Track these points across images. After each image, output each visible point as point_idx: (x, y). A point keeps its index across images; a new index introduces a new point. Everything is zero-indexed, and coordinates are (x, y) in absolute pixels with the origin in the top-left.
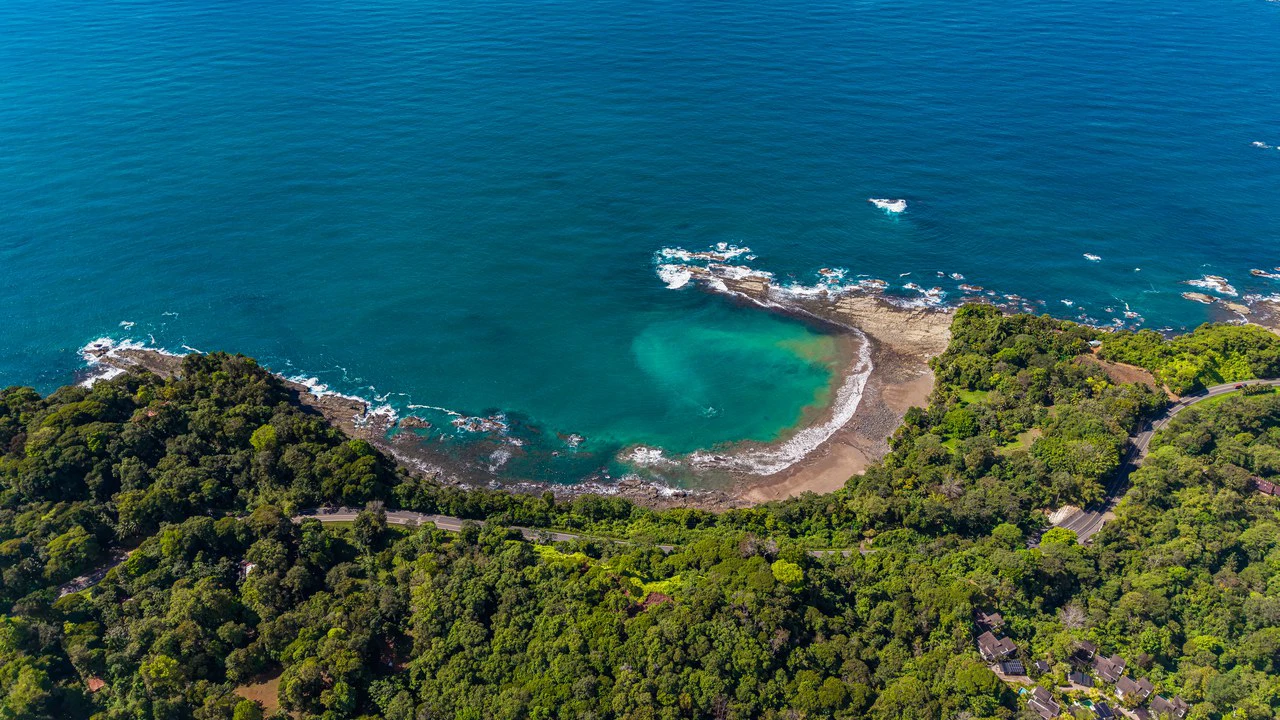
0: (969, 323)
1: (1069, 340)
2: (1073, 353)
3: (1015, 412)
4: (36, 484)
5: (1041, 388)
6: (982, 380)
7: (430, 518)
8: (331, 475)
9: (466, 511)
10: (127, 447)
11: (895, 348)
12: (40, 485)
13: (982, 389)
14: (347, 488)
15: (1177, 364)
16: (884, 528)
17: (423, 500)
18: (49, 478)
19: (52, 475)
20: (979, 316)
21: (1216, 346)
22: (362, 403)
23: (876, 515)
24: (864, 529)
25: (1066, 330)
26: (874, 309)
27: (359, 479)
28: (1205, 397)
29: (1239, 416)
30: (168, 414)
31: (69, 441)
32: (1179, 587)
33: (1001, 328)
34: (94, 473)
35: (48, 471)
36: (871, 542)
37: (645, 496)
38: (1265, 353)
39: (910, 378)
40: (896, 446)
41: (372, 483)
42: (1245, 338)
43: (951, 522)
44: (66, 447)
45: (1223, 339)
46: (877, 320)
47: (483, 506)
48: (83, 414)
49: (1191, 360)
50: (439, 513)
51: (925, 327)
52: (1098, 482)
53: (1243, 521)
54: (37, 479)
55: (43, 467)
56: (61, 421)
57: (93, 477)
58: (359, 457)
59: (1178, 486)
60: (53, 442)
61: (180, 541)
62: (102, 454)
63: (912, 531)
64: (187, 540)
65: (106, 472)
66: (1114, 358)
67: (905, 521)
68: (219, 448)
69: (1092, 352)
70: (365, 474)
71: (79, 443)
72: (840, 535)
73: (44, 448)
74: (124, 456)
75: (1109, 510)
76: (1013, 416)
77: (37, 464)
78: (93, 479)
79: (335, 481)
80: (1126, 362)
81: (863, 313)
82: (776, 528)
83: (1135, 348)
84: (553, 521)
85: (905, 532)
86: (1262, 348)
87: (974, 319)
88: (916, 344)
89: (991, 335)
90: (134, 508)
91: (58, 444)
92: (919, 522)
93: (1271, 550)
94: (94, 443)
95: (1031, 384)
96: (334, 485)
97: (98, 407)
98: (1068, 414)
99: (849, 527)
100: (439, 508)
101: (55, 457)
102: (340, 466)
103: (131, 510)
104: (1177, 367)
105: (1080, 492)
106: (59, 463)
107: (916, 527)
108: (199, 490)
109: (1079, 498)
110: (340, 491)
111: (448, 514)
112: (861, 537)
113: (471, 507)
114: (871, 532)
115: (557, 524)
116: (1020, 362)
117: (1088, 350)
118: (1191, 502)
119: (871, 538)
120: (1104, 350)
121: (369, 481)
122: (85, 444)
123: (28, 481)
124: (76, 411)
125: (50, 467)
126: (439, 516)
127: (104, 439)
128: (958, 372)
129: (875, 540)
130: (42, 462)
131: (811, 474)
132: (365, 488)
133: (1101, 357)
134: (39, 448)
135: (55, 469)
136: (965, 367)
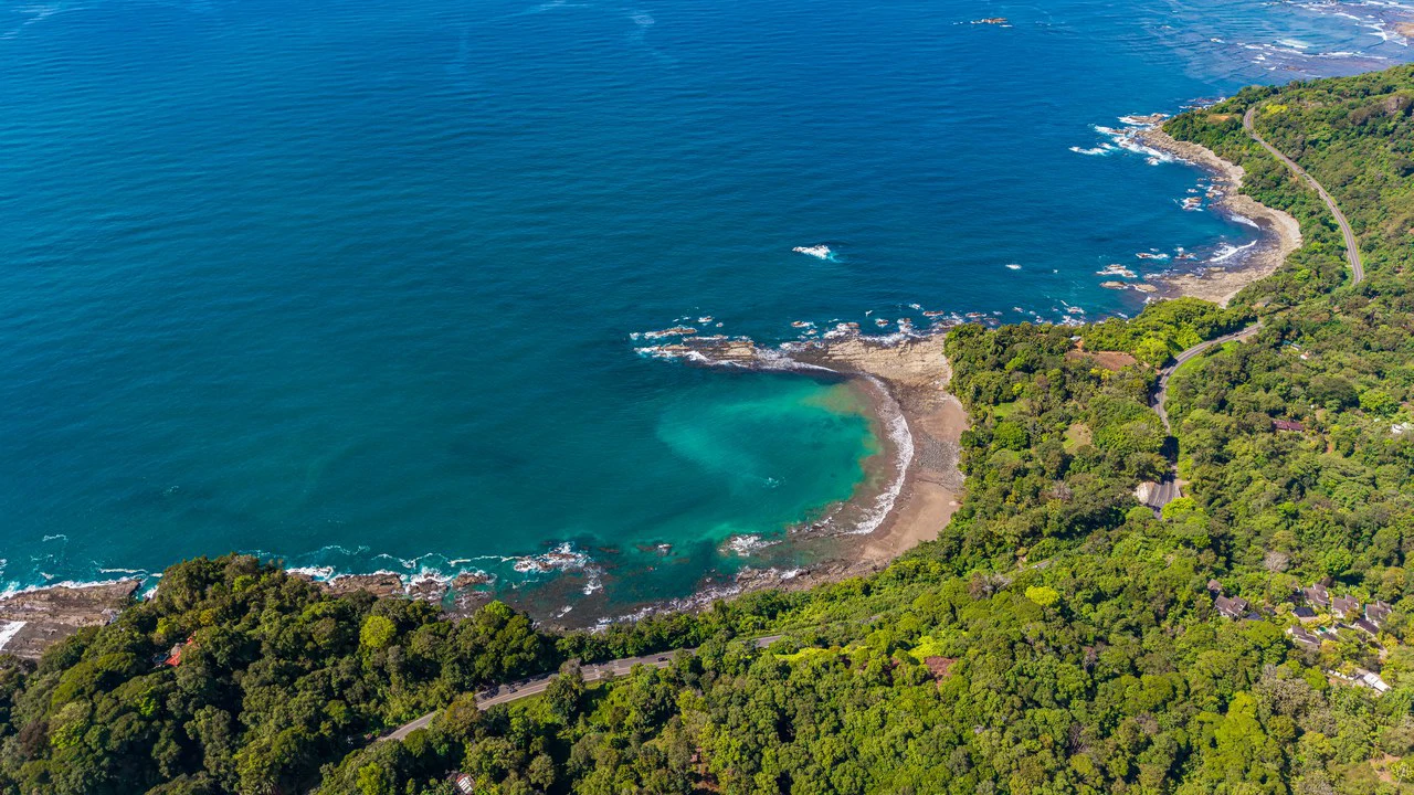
0: (963, 344)
1: (1057, 340)
2: (1063, 351)
3: (1050, 413)
4: (89, 782)
5: (1060, 387)
6: (1004, 392)
7: (607, 667)
8: (484, 652)
9: (646, 646)
10: (192, 696)
11: (906, 382)
12: (94, 781)
13: (1005, 401)
14: (507, 661)
15: (1146, 342)
16: (1030, 545)
17: (597, 648)
18: (103, 768)
19: (105, 762)
20: (969, 336)
21: (1170, 320)
22: (392, 576)
23: (1023, 532)
24: (1016, 549)
25: (1047, 332)
26: (864, 350)
27: (522, 645)
28: (1177, 365)
29: (1228, 373)
30: (230, 641)
31: (113, 711)
32: (1290, 520)
33: (997, 342)
34: (163, 742)
35: (97, 760)
36: (1025, 560)
37: (770, 584)
38: (1206, 318)
39: (936, 406)
40: (969, 472)
41: (537, 645)
42: (1188, 308)
43: (1082, 520)
44: (113, 720)
45: (1172, 312)
46: (873, 360)
47: (665, 635)
48: (108, 673)
49: (1156, 336)
50: (614, 658)
51: (918, 357)
52: (1161, 454)
53: (1281, 457)
54: (88, 775)
55: (90, 756)
56: (81, 692)
57: (164, 749)
58: (507, 621)
59: (1226, 441)
60: (91, 721)
61: (382, 776)
62: (163, 714)
63: (1053, 539)
64: (391, 772)
65: (179, 735)
66: (1096, 349)
67: (1046, 532)
68: (308, 666)
69: (1076, 347)
70: (526, 637)
71: (126, 710)
72: (997, 562)
73: (84, 731)
74: (196, 709)
75: (1175, 477)
76: (1050, 417)
77: (80, 754)
78: (165, 750)
79: (491, 656)
80: (1106, 350)
81: (857, 357)
82: (943, 572)
83: (1110, 336)
84: (737, 630)
85: (1048, 542)
86: (1203, 314)
87: (965, 340)
88: (921, 375)
89: (989, 351)
90: (268, 763)
91: (99, 720)
92: (1060, 528)
93: (1320, 473)
94: (147, 704)
95: (1049, 386)
96: (492, 661)
97: (127, 658)
98: (1104, 403)
99: (1005, 551)
100: (614, 652)
101: (104, 737)
102: (492, 637)
103: (263, 767)
104: (1148, 344)
105: (1154, 467)
106: (113, 744)
107: (1057, 534)
108: (326, 717)
109: (1155, 472)
110: (500, 666)
111: (625, 656)
112: (1016, 558)
113: (653, 640)
114: (1022, 550)
115: (743, 631)
116: (1028, 369)
117: (1073, 346)
118: (1243, 450)
119: (1024, 556)
120: (1085, 343)
121: (534, 643)
122: (137, 709)
123: (76, 780)
124: (97, 671)
125: (100, 752)
126: (615, 662)
127: (160, 697)
128: (978, 392)
129: (1028, 556)
130: (85, 750)
131: (910, 518)
132: (529, 653)
133: (1086, 350)
134: (75, 733)
135: (107, 753)
136: (985, 385)
